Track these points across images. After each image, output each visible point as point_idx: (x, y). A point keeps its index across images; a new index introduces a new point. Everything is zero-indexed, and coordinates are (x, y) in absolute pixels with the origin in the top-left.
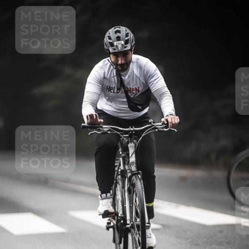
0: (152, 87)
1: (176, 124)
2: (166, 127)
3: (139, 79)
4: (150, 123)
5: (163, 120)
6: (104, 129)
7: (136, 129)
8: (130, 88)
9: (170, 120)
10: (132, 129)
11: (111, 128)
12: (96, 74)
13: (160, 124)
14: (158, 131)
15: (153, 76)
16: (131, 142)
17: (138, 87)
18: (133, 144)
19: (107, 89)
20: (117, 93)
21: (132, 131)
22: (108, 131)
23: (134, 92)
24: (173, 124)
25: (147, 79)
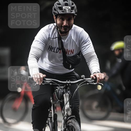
0: (84, 50)
1: (102, 79)
2: (95, 82)
3: (75, 43)
4: (83, 78)
5: (92, 76)
6: (47, 81)
7: (72, 82)
8: (67, 50)
9: (98, 76)
10: (68, 82)
11: (52, 80)
12: (43, 35)
13: (90, 79)
14: (89, 84)
15: (86, 43)
16: (66, 93)
17: (73, 50)
18: (67, 94)
19: (49, 48)
20: (56, 52)
21: (69, 84)
22: (50, 83)
23: (70, 53)
24: (100, 80)
25: (80, 44)
